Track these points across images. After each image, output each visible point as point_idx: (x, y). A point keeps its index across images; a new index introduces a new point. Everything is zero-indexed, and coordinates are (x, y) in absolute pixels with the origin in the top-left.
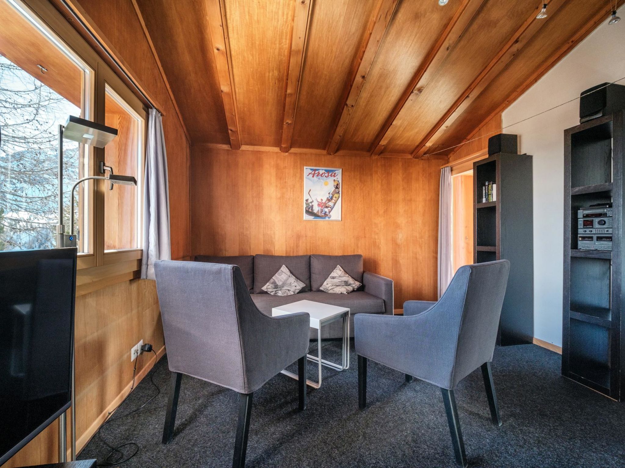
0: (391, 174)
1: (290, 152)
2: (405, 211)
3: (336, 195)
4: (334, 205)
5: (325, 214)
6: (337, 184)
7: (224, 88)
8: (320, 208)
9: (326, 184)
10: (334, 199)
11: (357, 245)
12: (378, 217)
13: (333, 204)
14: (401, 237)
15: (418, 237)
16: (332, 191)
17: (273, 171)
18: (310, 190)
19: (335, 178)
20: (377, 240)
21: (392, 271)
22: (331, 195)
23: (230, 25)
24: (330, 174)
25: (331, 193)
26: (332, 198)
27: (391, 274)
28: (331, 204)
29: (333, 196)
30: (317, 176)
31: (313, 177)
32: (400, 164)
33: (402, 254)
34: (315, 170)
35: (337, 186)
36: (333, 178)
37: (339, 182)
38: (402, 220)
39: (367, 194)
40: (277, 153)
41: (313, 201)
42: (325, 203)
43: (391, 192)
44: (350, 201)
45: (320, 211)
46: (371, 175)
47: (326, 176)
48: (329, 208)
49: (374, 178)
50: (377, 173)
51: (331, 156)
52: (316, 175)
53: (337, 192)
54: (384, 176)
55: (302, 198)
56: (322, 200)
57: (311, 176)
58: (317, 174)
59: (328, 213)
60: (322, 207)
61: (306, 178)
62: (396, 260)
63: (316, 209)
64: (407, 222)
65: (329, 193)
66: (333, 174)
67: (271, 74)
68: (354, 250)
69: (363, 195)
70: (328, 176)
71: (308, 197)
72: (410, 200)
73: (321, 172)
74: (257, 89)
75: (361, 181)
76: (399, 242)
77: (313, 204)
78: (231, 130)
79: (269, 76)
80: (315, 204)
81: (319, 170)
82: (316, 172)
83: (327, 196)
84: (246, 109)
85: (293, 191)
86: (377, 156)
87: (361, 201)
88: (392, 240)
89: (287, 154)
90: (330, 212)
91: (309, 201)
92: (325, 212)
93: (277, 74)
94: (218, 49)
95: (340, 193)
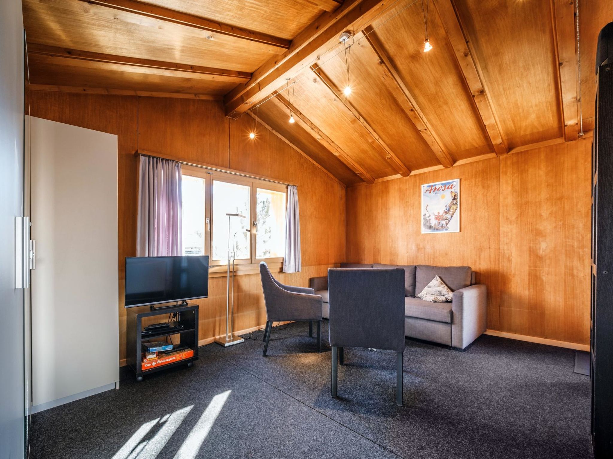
0: (528, 171)
1: (411, 175)
2: (551, 213)
3: (454, 207)
4: (452, 217)
5: (442, 226)
6: (455, 196)
7: (336, 154)
8: (437, 221)
9: (443, 197)
10: (451, 210)
11: (479, 257)
12: (508, 225)
13: (450, 216)
14: (544, 247)
15: (575, 247)
16: (449, 203)
17: (397, 195)
18: (427, 206)
19: (453, 190)
20: (506, 252)
21: (529, 289)
22: (448, 208)
23: (317, 126)
24: (447, 187)
25: (448, 206)
26: (449, 211)
27: (527, 293)
28: (448, 216)
29: (450, 208)
30: (434, 191)
31: (430, 193)
32: (543, 156)
33: (546, 269)
34: (432, 186)
35: (454, 198)
36: (450, 190)
37: (456, 193)
38: (547, 226)
39: (492, 200)
40: (400, 178)
41: (430, 216)
42: (442, 216)
43: (527, 192)
44: (471, 210)
45: (437, 224)
46: (498, 178)
47: (443, 190)
48: (446, 220)
49: (501, 180)
50: (506, 174)
51: (449, 169)
52: (432, 191)
53: (455, 203)
54: (516, 175)
55: (420, 214)
56: (439, 213)
57: (428, 192)
58: (434, 190)
59: (445, 225)
60: (439, 220)
61: (423, 195)
62: (536, 276)
63: (433, 222)
64: (555, 227)
65: (446, 206)
66: (450, 186)
67: (355, 136)
68: (476, 261)
69: (487, 202)
70: (445, 189)
71: (426, 212)
72: (561, 198)
73: (437, 187)
74: (354, 146)
75: (483, 187)
76: (541, 252)
77: (430, 218)
78: (359, 174)
79: (354, 137)
80: (433, 218)
81: (436, 185)
82: (433, 188)
83: (444, 208)
84: (358, 159)
85: (413, 209)
86: (506, 154)
87: (485, 208)
88: (530, 251)
89: (408, 177)
90: (447, 224)
91: (427, 216)
92: (442, 225)
93: (357, 134)
94: (319, 139)
95: (458, 204)
